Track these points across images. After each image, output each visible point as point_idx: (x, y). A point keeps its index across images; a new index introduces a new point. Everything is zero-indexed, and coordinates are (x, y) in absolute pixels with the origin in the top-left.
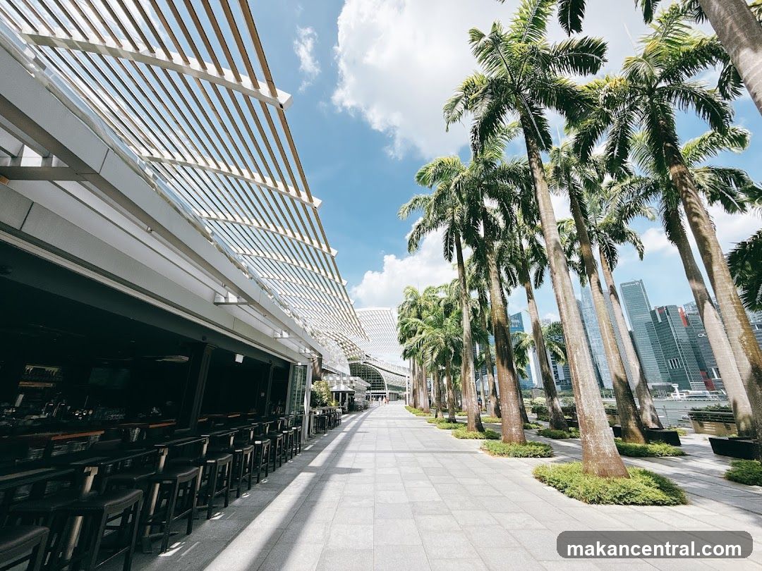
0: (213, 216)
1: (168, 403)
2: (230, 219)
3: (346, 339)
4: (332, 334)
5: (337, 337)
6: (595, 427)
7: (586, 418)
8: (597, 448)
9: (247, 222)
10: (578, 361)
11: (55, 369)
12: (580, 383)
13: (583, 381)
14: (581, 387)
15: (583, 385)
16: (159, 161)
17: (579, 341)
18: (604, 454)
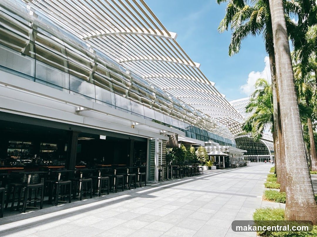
0: (130, 59)
1: (95, 159)
2: (138, 59)
3: (234, 121)
4: (223, 119)
5: (228, 120)
6: (292, 181)
7: (287, 174)
8: (292, 198)
9: (146, 58)
10: (285, 128)
11: (55, 145)
12: (286, 146)
13: (287, 144)
14: (286, 149)
15: (287, 148)
16: (96, 37)
17: (289, 111)
18: (297, 203)
